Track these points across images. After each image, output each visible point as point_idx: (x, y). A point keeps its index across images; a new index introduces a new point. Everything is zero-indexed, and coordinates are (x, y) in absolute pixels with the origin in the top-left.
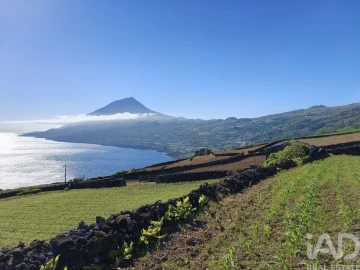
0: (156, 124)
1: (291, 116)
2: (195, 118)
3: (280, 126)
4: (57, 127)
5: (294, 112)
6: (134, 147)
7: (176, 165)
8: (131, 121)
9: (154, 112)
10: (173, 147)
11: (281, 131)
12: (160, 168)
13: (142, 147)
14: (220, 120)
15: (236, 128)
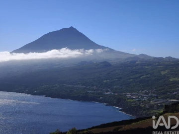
0: (106, 64)
6: (74, 98)
7: (134, 125)
8: (70, 60)
9: (102, 47)
10: (132, 98)
12: (111, 129)
13: (85, 98)
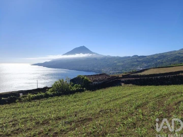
1: (168, 54)
2: (116, 56)
3: (161, 60)
4: (48, 61)
5: (171, 52)
6: (84, 71)
8: (83, 58)
9: (95, 53)
11: (162, 63)
14: (129, 57)
15: (137, 61)
